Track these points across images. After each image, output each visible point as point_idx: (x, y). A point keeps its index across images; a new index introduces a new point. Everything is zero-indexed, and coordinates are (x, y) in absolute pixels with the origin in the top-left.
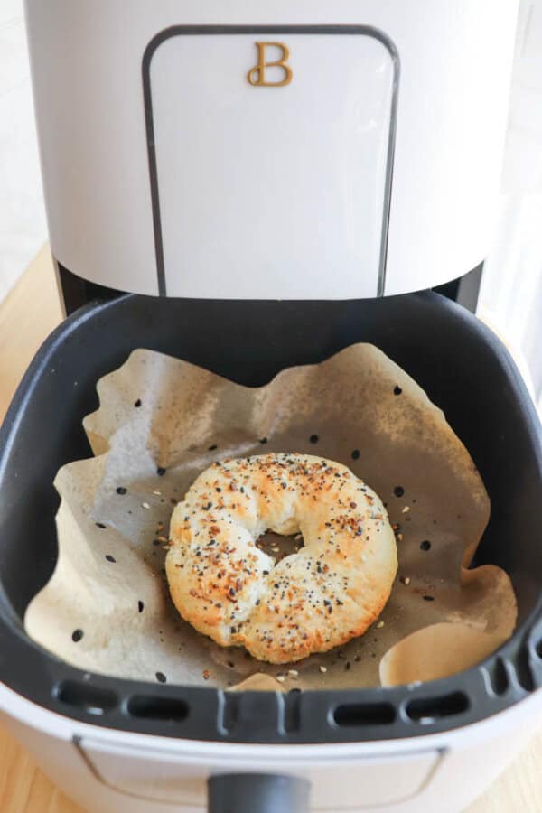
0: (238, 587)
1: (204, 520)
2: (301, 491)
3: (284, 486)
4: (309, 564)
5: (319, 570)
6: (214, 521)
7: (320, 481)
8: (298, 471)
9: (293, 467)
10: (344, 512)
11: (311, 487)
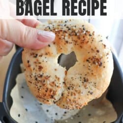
0: (54, 94)
1: (35, 63)
2: (74, 43)
3: (67, 42)
4: (81, 78)
5: (85, 81)
6: (40, 63)
7: (83, 39)
8: (73, 34)
9: (70, 31)
10: (94, 54)
11: (79, 41)
